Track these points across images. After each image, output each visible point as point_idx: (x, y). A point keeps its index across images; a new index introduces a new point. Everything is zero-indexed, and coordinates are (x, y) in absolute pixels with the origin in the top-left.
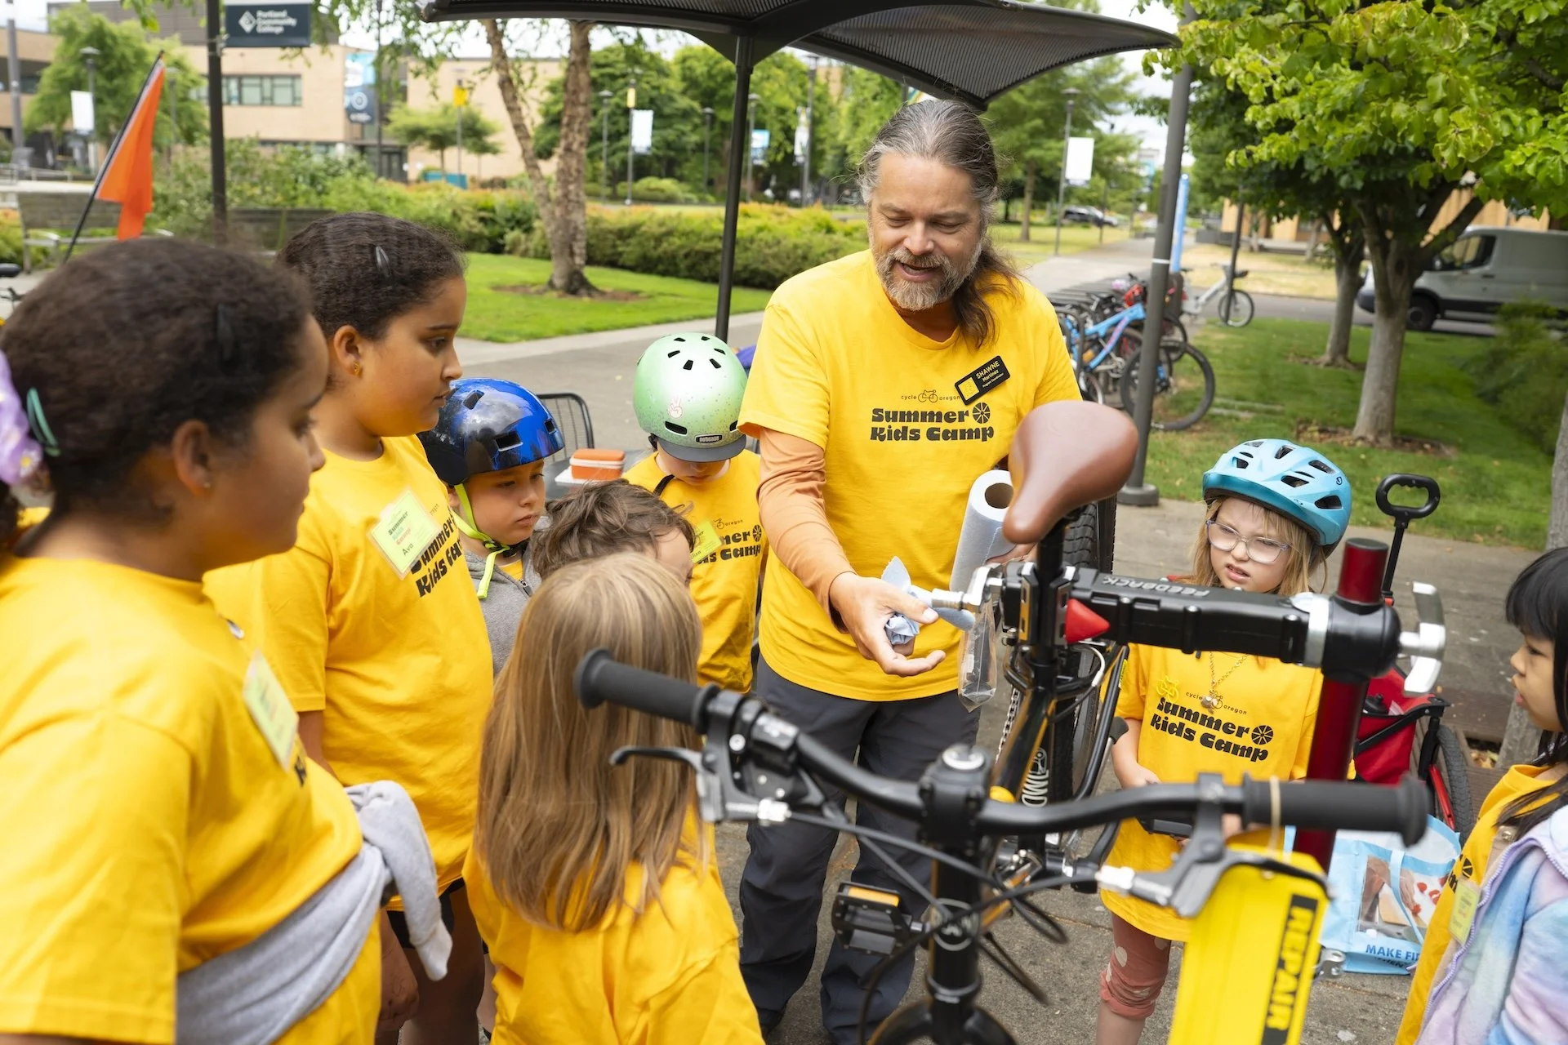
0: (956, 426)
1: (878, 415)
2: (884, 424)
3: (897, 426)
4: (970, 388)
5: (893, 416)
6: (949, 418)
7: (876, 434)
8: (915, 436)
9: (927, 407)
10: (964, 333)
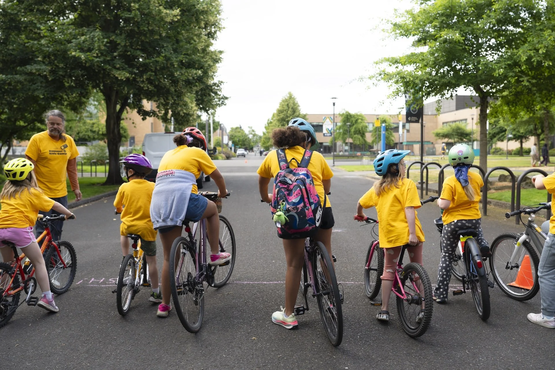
0: (61, 153)
1: (50, 151)
2: (51, 152)
3: (53, 152)
4: (63, 148)
5: (52, 151)
6: (60, 151)
7: (50, 154)
8: (56, 154)
9: (57, 150)
10: (61, 140)
